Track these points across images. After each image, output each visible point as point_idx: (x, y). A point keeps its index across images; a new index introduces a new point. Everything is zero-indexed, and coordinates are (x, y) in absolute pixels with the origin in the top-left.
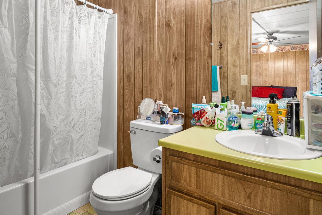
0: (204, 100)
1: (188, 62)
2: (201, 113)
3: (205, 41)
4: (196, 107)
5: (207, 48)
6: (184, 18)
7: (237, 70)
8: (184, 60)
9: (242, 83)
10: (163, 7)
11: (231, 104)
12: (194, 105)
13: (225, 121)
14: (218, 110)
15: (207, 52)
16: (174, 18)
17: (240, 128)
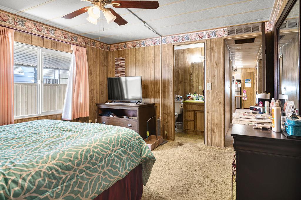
0: (190, 94)
1: (185, 83)
2: (189, 97)
3: (189, 78)
4: (188, 95)
5: (190, 80)
6: (183, 71)
7: (198, 84)
8: (183, 83)
9: (200, 89)
10: (176, 66)
11: (196, 94)
12: (187, 95)
13: (195, 98)
14: (194, 96)
15: (190, 81)
16: (180, 70)
17: (199, 100)
